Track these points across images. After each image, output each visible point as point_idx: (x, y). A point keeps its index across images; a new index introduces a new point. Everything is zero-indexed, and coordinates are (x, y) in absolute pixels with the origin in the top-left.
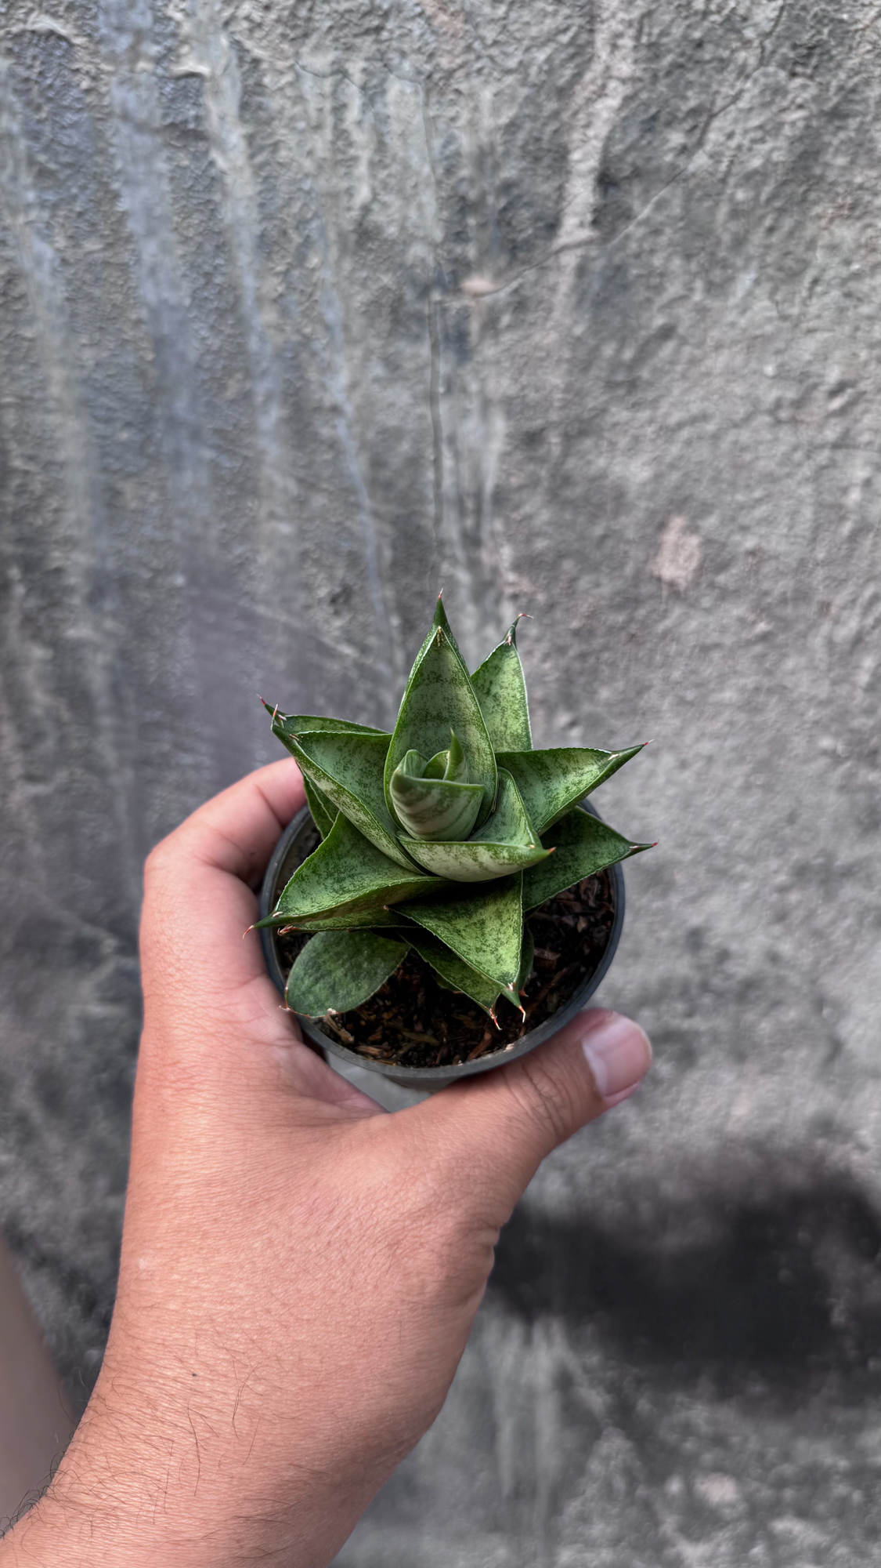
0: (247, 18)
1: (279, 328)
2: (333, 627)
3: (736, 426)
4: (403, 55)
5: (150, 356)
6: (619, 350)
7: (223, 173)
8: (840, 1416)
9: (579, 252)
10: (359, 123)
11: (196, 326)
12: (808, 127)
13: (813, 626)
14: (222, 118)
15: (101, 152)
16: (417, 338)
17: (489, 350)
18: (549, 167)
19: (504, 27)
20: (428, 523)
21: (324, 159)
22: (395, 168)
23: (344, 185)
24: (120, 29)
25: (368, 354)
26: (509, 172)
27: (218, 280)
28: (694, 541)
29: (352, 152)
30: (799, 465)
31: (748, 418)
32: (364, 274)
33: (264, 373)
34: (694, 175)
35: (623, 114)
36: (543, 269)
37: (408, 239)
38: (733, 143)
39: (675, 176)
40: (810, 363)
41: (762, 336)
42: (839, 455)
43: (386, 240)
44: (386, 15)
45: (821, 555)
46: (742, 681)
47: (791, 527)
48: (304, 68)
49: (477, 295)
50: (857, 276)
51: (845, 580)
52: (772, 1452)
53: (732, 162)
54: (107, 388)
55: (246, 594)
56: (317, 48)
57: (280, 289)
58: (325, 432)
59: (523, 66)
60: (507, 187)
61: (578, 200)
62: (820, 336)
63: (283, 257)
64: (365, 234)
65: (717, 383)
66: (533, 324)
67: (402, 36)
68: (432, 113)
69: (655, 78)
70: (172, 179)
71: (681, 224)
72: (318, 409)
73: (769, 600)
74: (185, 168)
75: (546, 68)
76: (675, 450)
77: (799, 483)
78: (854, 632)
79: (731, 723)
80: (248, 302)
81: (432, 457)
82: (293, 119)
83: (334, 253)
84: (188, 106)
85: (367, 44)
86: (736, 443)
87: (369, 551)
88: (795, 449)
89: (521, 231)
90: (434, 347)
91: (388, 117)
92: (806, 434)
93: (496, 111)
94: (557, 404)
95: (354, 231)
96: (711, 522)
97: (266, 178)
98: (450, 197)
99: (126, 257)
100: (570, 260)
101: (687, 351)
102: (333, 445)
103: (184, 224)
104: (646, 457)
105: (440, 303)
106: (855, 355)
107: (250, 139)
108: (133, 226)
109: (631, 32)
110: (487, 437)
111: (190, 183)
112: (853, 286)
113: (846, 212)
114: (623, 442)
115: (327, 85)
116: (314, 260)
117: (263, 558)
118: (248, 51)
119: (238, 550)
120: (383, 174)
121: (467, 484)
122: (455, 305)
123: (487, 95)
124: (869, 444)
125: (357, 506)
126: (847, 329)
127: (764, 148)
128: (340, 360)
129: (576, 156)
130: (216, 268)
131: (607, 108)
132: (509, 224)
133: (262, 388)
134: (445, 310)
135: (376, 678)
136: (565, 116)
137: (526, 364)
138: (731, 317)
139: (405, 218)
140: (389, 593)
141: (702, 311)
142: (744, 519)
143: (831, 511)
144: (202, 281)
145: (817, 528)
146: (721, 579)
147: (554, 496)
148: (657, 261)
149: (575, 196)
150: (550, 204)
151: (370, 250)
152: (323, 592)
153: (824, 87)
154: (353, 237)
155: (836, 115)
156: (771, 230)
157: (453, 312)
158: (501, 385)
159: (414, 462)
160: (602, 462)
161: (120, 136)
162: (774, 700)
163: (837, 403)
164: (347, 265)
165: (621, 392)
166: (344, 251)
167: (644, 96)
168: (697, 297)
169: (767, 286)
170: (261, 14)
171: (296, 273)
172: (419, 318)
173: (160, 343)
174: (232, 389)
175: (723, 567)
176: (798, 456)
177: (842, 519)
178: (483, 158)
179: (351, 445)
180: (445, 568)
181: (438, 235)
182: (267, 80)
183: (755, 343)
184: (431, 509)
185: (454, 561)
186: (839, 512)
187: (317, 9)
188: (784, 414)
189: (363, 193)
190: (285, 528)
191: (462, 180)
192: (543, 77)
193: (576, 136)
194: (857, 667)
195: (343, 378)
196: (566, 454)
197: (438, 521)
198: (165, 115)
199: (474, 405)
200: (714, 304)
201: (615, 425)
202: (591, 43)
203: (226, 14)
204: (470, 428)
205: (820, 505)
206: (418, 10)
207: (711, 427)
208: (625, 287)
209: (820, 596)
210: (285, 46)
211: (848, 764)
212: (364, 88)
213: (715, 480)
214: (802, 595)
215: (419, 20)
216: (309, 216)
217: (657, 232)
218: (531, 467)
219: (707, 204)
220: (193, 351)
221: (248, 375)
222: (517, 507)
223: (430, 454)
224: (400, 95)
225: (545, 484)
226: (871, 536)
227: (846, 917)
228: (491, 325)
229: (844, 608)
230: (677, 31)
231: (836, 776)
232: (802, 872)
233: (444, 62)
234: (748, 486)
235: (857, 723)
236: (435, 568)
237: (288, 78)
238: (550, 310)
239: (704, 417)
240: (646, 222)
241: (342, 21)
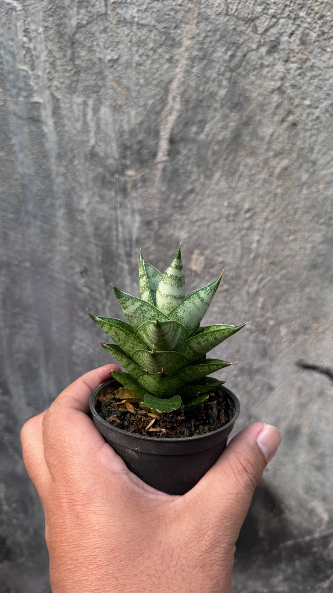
0: (56, 86)
1: (64, 183)
2: (81, 282)
3: (215, 221)
4: (106, 99)
5: (20, 191)
6: (176, 196)
7: (46, 133)
8: (264, 572)
9: (163, 164)
10: (92, 120)
11: (36, 181)
12: (237, 128)
13: (242, 287)
14: (47, 116)
15: (7, 125)
16: (110, 189)
17: (134, 194)
18: (153, 137)
19: (139, 93)
20: (114, 248)
21: (80, 131)
22: (103, 135)
23: (86, 139)
24: (14, 87)
25: (94, 194)
26: (141, 137)
27: (44, 167)
28: (202, 258)
29: (89, 129)
30: (236, 235)
31: (219, 219)
32: (93, 168)
33: (59, 198)
34: (200, 141)
35: (177, 122)
36: (151, 169)
37: (107, 157)
38: (212, 132)
39: (194, 141)
40: (239, 202)
41: (223, 193)
42: (249, 232)
43: (100, 157)
44: (100, 87)
45: (244, 263)
46: (219, 305)
47: (234, 255)
48: (73, 102)
49: (130, 176)
50: (254, 175)
51: (252, 273)
52: (240, 586)
53: (213, 138)
54: (5, 201)
55: (51, 270)
56: (78, 96)
57: (64, 171)
58: (79, 218)
59: (145, 105)
60: (140, 142)
61: (163, 148)
62: (242, 194)
63: (66, 161)
64: (93, 155)
65: (209, 208)
66: (149, 187)
67: (106, 94)
68: (116, 118)
69: (187, 110)
70: (29, 135)
71: (196, 157)
72: (77, 210)
73: (227, 278)
74: (34, 131)
75: (152, 106)
76: (195, 228)
77: (236, 241)
78: (256, 289)
79: (216, 319)
80: (54, 175)
81: (115, 228)
82: (69, 118)
83: (83, 160)
84: (35, 112)
85: (94, 96)
86: (215, 227)
87: (94, 257)
88: (234, 229)
89: (144, 157)
90: (116, 192)
91: (101, 119)
92: (238, 225)
93: (136, 117)
94: (156, 213)
95: (89, 154)
96: (207, 252)
97: (61, 136)
98: (121, 145)
99: (12, 158)
100: (160, 166)
101: (199, 197)
102: (82, 222)
103: (33, 149)
104: (185, 231)
105: (119, 178)
106: (254, 200)
107: (56, 123)
108: (16, 148)
109: (179, 97)
110: (134, 221)
111: (35, 136)
112: (253, 178)
113: (249, 155)
114: (178, 225)
115: (81, 107)
116: (76, 163)
117: (57, 258)
118: (55, 96)
119: (49, 255)
120: (99, 136)
121: (127, 236)
122: (123, 179)
123: (133, 113)
124: (259, 229)
125: (90, 242)
126: (251, 191)
127: (222, 134)
128: (84, 195)
129: (162, 133)
130: (44, 163)
131: (172, 119)
132: (140, 154)
133: (58, 203)
134: (119, 181)
135: (96, 300)
136: (159, 121)
137: (146, 200)
138: (213, 186)
139: (106, 151)
140: (100, 271)
141: (203, 184)
142: (219, 251)
143: (247, 250)
144: (38, 167)
145: (242, 256)
146: (212, 270)
147: (156, 242)
148: (189, 168)
149: (162, 147)
150: (154, 149)
151: (95, 160)
152: (78, 270)
153: (241, 116)
154: (89, 156)
155: (246, 124)
156: (226, 159)
157: (122, 182)
158: (138, 205)
159: (109, 229)
160: (171, 232)
161: (12, 120)
162: (230, 311)
163: (248, 215)
164: (87, 164)
165: (177, 209)
166: (86, 159)
167: (184, 116)
168: (202, 180)
169: (224, 177)
170: (60, 85)
171: (70, 166)
172: (111, 183)
173: (23, 186)
174: (48, 202)
175: (212, 267)
176: (235, 232)
177: (250, 252)
178: (132, 132)
179: (88, 222)
180: (120, 263)
181: (117, 156)
182: (62, 105)
183: (221, 195)
184: (115, 244)
185: (122, 261)
186: (250, 251)
187: (78, 85)
188: (231, 218)
189: (92, 142)
190: (65, 248)
191: (125, 139)
192: (151, 109)
193: (162, 127)
194: (257, 301)
195: (85, 201)
196: (160, 228)
197: (117, 248)
198: (28, 115)
199: (129, 211)
200: (207, 182)
201: (176, 220)
202: (166, 99)
203: (49, 84)
204: (128, 219)
205: (243, 248)
206: (111, 87)
207: (207, 222)
208: (178, 176)
209: (244, 277)
210: (68, 95)
211: (255, 334)
212: (94, 109)
213: (209, 239)
214: (238, 277)
215: (111, 90)
216: (75, 148)
217: (188, 158)
218: (148, 232)
219: (205, 150)
220: (35, 189)
221: (53, 198)
222: (144, 244)
223: (114, 226)
224: (105, 111)
225: (153, 238)
226: (260, 258)
227: (257, 386)
228: (135, 186)
229: (252, 281)
230: (194, 96)
231: (252, 338)
232: (242, 370)
233: (119, 102)
234: (219, 241)
235: (258, 319)
236: (116, 264)
237: (68, 105)
238: (154, 182)
239: (204, 219)
240: (185, 155)
241: (86, 88)
